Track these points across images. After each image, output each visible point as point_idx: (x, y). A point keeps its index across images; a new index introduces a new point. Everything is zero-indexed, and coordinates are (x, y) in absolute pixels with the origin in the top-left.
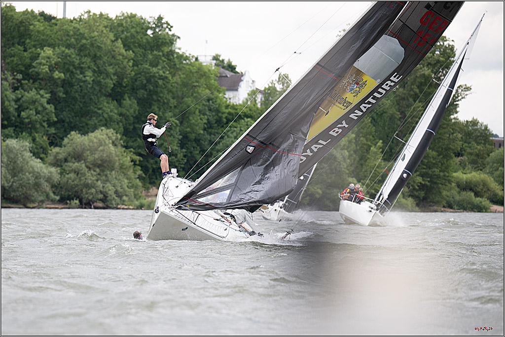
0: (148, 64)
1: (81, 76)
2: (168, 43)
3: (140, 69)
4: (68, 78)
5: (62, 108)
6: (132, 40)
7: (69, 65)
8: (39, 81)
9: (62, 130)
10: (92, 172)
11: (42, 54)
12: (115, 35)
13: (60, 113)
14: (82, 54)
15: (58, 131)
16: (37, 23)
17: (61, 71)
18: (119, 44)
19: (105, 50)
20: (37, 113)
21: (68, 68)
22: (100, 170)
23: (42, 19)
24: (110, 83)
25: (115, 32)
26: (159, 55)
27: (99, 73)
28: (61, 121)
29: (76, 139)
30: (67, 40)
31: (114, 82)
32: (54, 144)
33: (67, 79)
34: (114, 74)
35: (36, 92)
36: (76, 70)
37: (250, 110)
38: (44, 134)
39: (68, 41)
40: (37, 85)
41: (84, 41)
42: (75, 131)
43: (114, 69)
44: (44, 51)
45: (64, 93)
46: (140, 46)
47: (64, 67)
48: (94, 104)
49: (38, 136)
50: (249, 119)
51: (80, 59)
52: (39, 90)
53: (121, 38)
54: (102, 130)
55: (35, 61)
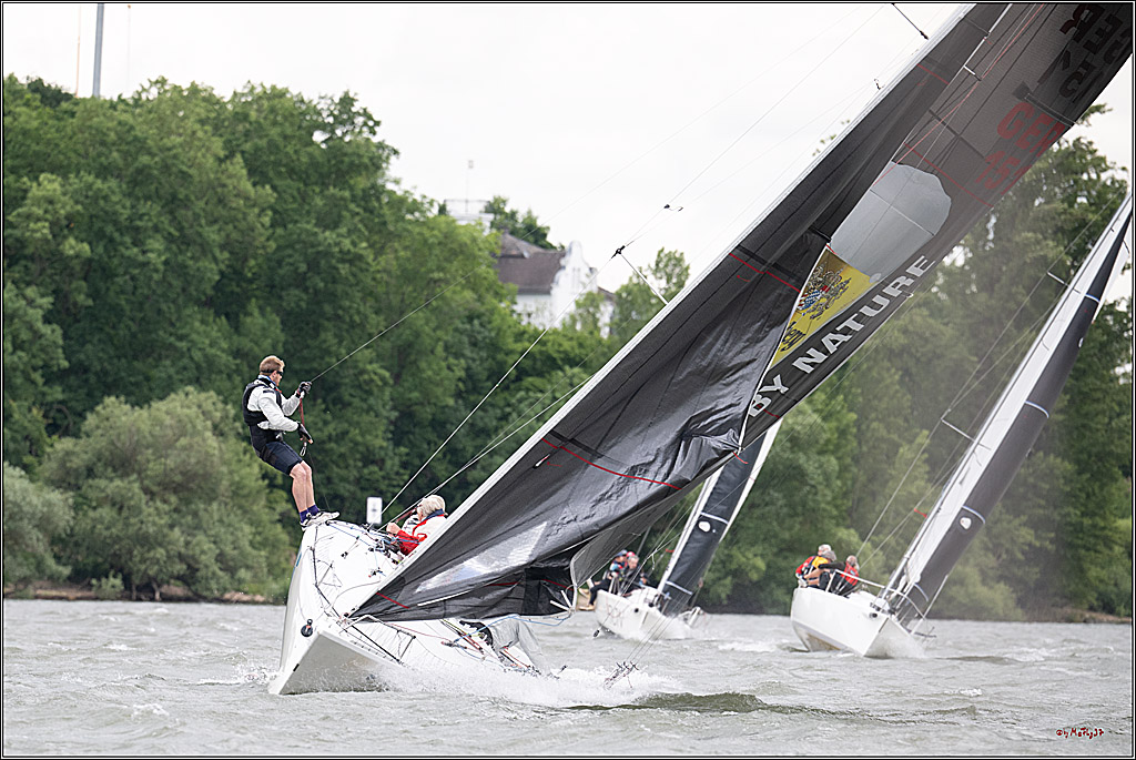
0: (314, 221)
1: (135, 250)
2: (366, 167)
3: (291, 234)
4: (101, 256)
5: (82, 336)
6: (272, 158)
7: (104, 221)
8: (23, 262)
9: (83, 392)
10: (159, 504)
11: (35, 191)
12: (227, 143)
13: (76, 348)
14: (138, 191)
15: (72, 395)
16: (24, 109)
17: (83, 235)
18: (238, 167)
19: (200, 182)
20: (18, 346)
21: (101, 230)
22: (180, 499)
23: (35, 100)
24: (211, 270)
25: (227, 136)
26: (342, 199)
27: (183, 243)
28: (79, 369)
29: (117, 415)
30: (100, 155)
31: (223, 267)
32: (61, 431)
33: (96, 258)
34: (223, 247)
35: (16, 292)
36: (122, 234)
37: (581, 345)
38: (34, 403)
39: (103, 159)
40: (19, 272)
41: (145, 159)
42: (117, 397)
43: (223, 233)
44: (39, 185)
45: (88, 296)
46: (292, 172)
47: (90, 228)
48: (166, 325)
49: (19, 407)
50: (576, 370)
51: (133, 207)
52: (23, 286)
53: (243, 153)
54: (187, 394)
55: (15, 209)
